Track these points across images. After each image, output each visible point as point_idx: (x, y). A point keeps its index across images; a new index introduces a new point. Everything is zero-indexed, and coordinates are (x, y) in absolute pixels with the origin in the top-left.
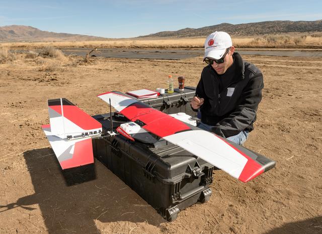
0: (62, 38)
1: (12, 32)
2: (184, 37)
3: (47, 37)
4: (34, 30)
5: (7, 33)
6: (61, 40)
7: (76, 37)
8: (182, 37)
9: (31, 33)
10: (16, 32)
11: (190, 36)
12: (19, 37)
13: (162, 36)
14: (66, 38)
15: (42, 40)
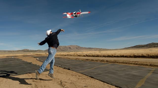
0: (89, 50)
1: (70, 48)
2: (151, 47)
3: (83, 49)
4: (78, 47)
5: (68, 48)
6: (88, 51)
7: (95, 49)
8: (149, 47)
9: (77, 48)
10: (71, 48)
11: (154, 47)
12: (72, 49)
13: (137, 47)
14: (90, 50)
15: (80, 51)
